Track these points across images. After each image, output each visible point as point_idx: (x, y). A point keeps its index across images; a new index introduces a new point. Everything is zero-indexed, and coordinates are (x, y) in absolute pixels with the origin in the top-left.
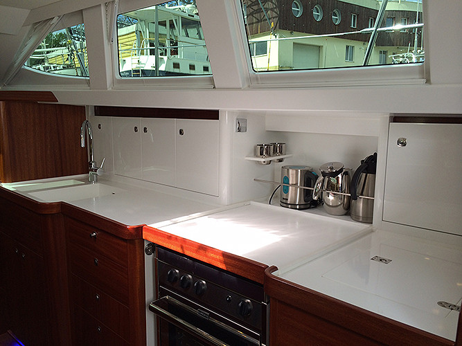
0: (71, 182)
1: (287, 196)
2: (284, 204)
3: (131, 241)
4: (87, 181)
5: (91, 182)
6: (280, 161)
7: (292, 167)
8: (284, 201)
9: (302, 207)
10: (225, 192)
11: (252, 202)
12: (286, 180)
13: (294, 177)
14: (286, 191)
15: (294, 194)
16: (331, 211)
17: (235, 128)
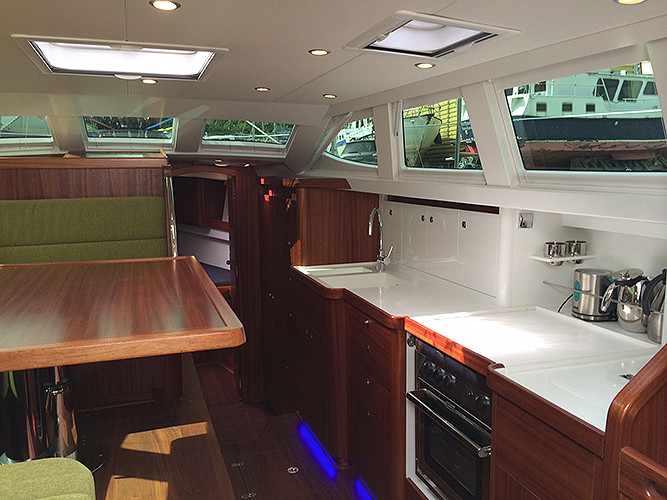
0: (361, 270)
1: (580, 303)
2: (577, 314)
3: (394, 331)
4: (375, 270)
5: (378, 271)
6: (578, 262)
7: (586, 271)
8: (575, 310)
9: (598, 318)
10: (503, 293)
11: (537, 308)
12: (578, 286)
13: (588, 283)
14: (578, 298)
15: (587, 303)
16: (627, 326)
17: (518, 224)
